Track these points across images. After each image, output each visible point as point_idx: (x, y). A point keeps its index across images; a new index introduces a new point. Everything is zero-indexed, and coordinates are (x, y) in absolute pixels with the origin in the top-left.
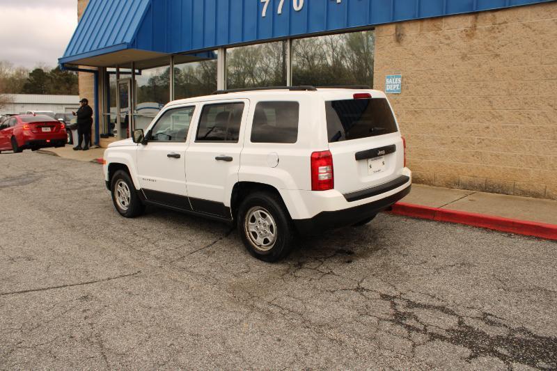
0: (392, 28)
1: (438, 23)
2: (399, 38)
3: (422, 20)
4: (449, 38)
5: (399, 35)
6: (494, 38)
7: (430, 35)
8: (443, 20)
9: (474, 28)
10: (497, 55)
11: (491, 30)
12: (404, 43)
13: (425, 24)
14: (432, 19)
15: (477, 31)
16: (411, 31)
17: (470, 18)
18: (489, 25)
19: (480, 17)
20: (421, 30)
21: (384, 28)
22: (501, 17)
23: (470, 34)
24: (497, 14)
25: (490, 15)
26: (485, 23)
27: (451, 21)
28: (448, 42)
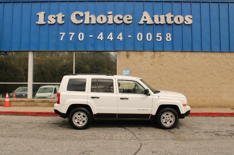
0: (125, 53)
1: (142, 53)
2: (128, 56)
3: (136, 51)
4: (146, 58)
5: (128, 55)
6: (161, 59)
7: (140, 56)
8: (144, 52)
9: (154, 55)
10: (162, 65)
11: (159, 57)
12: (130, 58)
13: (138, 53)
14: (140, 51)
15: (155, 57)
16: (132, 54)
17: (153, 53)
18: (159, 55)
19: (156, 53)
20: (136, 55)
21: (122, 52)
22: (162, 53)
23: (153, 57)
24: (161, 52)
25: (159, 52)
26: (157, 54)
27: (147, 52)
28: (146, 59)
